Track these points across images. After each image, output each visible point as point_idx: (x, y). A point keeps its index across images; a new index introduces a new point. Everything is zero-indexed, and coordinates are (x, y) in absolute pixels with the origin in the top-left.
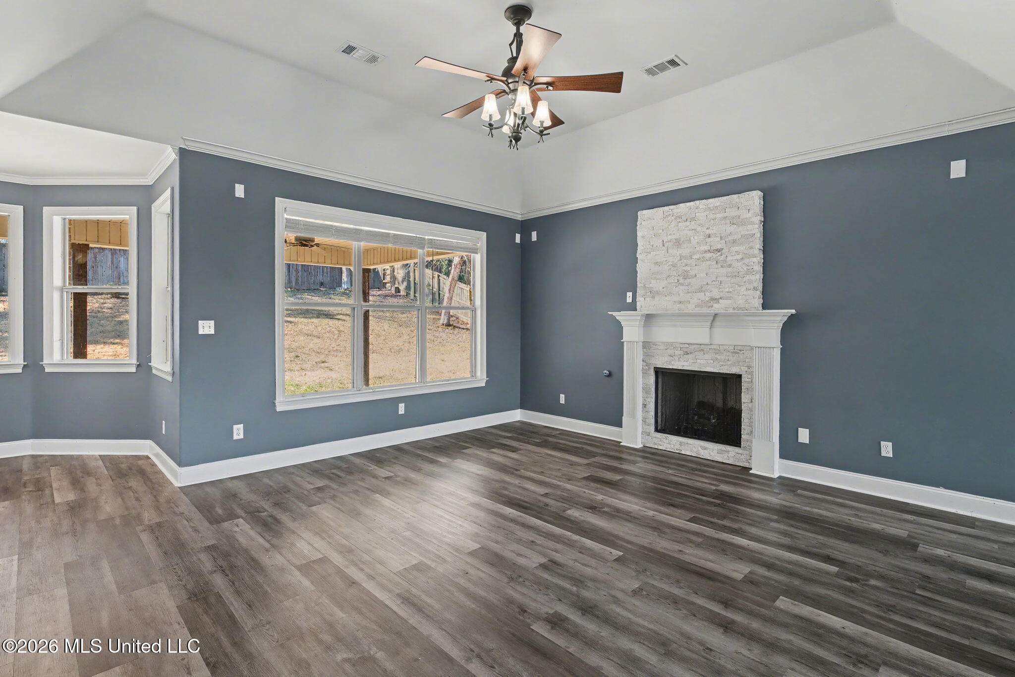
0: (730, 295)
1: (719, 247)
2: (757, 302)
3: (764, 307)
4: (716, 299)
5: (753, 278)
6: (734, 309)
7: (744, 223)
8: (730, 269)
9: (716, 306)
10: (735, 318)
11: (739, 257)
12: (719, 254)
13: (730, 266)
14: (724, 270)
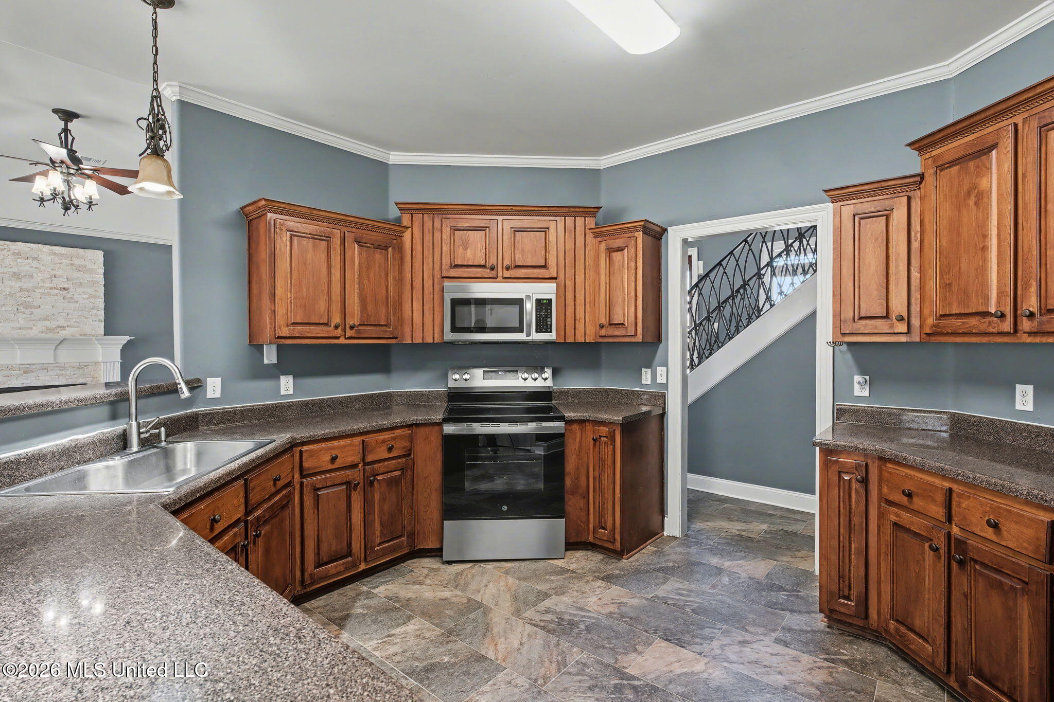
0: (77, 324)
1: (66, 286)
2: (101, 329)
3: (106, 333)
4: (63, 327)
5: (98, 313)
6: (81, 335)
7: (91, 271)
8: (77, 305)
9: (64, 332)
10: (83, 341)
11: (86, 296)
12: (67, 291)
13: (77, 302)
14: (72, 305)
